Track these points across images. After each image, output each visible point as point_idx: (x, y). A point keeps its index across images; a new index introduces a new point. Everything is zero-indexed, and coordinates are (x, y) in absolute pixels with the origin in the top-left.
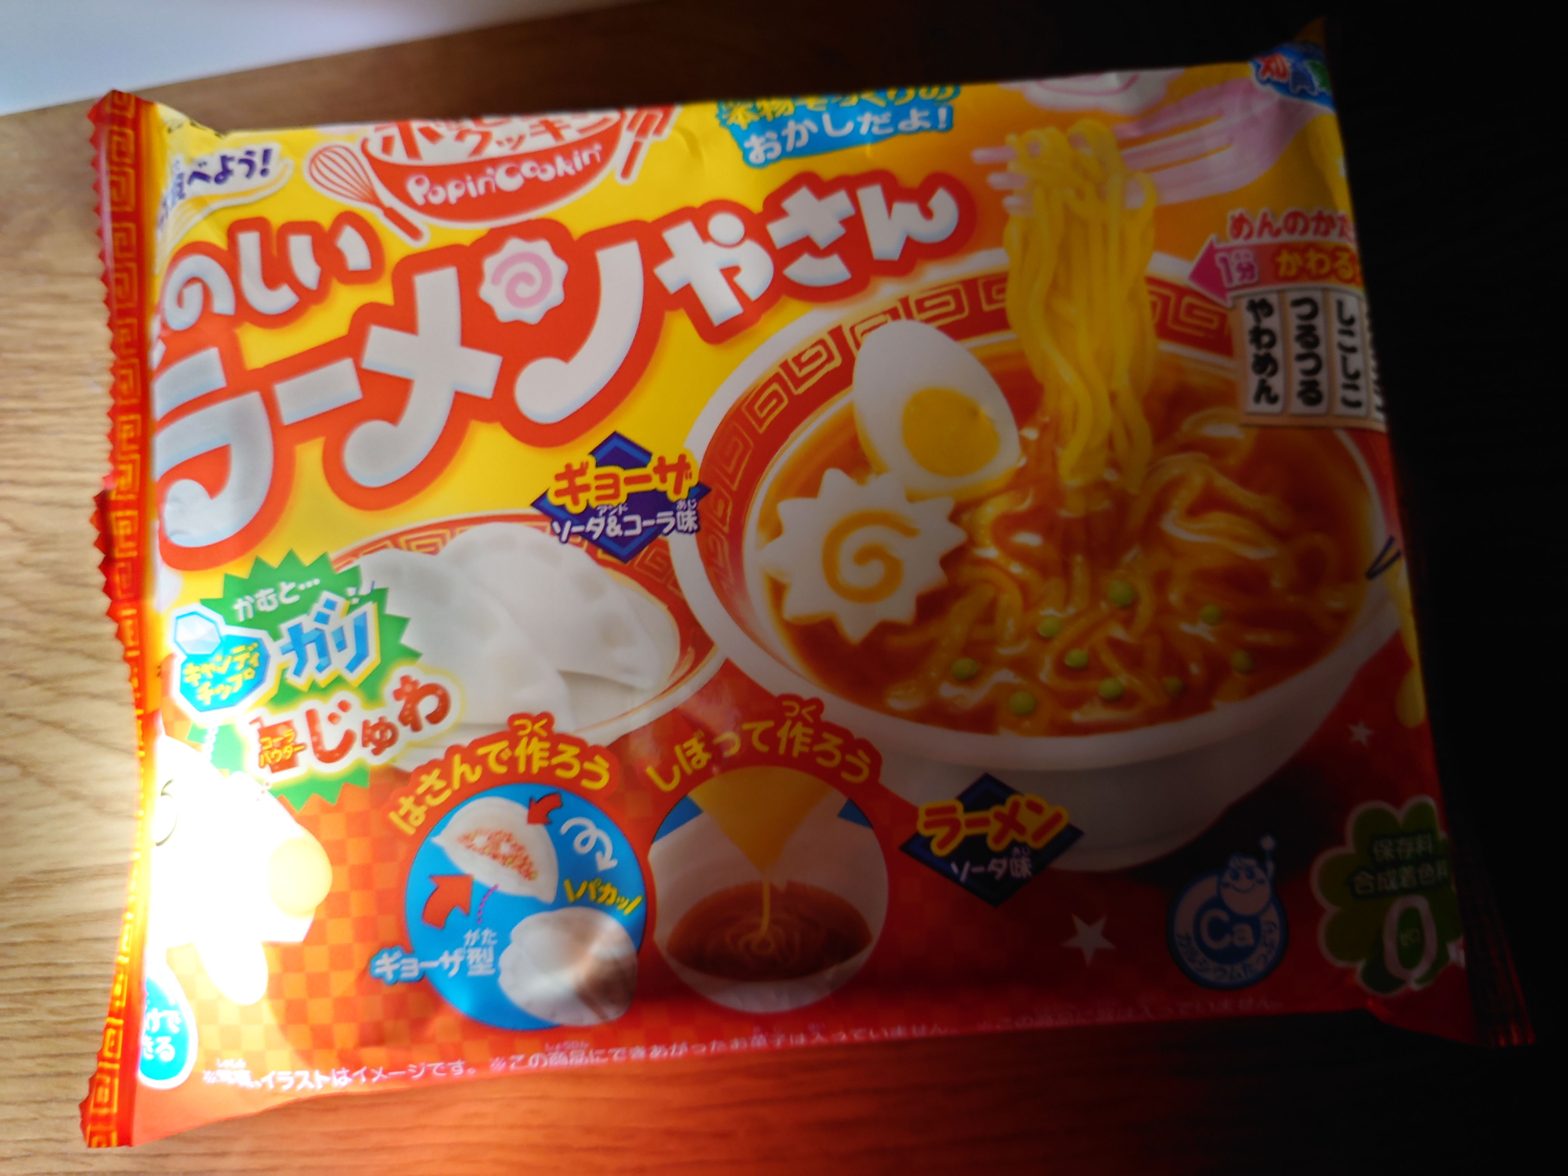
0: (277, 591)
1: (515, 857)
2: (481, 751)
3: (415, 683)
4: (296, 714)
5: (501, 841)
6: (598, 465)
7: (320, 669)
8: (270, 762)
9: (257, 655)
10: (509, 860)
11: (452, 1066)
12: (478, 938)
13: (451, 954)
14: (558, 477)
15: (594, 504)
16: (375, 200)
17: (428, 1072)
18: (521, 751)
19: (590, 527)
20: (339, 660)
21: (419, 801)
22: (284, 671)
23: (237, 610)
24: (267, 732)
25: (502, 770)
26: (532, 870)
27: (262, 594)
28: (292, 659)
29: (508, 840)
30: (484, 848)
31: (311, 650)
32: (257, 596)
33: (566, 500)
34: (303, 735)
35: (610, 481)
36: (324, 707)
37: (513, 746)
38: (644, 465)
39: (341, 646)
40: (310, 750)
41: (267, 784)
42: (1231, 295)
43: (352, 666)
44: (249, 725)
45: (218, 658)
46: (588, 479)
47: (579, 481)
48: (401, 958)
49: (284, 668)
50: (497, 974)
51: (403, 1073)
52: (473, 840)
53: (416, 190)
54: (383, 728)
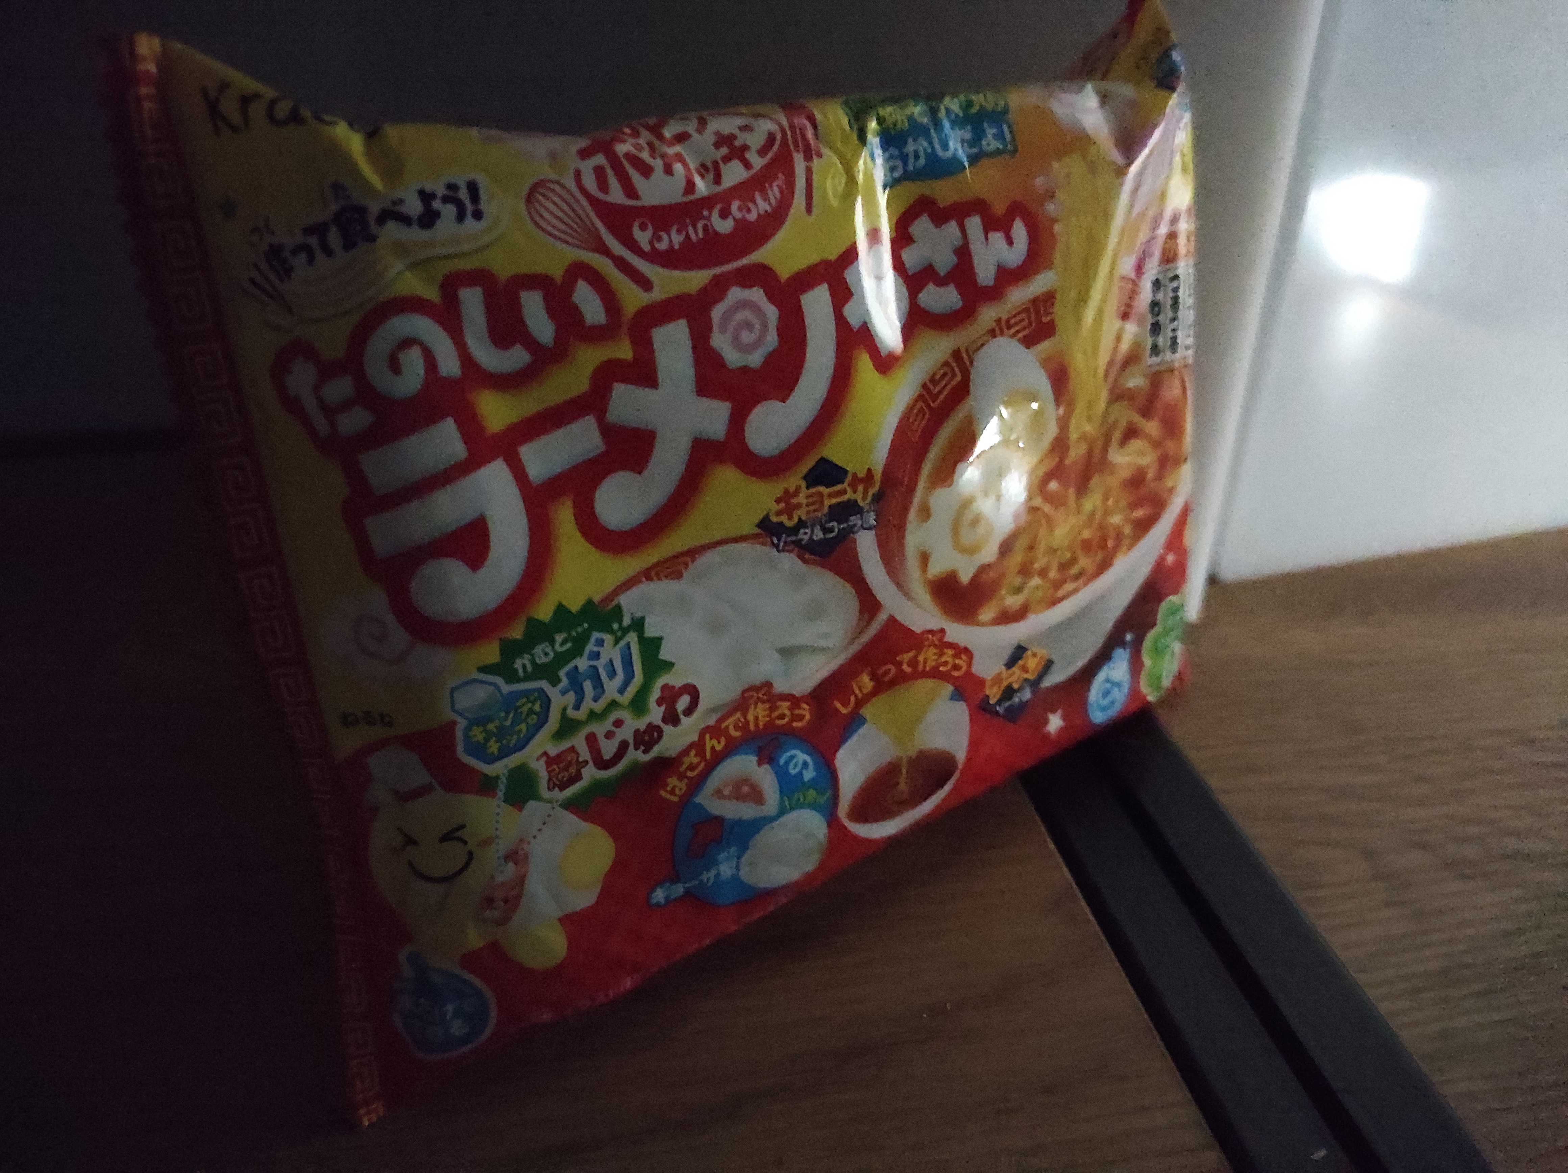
0: (551, 642)
2: (723, 725)
3: (671, 689)
4: (579, 741)
5: (741, 785)
6: (808, 487)
7: (595, 700)
8: (558, 783)
9: (539, 702)
13: (709, 871)
14: (778, 501)
15: (804, 517)
16: (603, 250)
18: (751, 715)
19: (800, 536)
20: (611, 687)
21: (682, 776)
22: (565, 709)
23: (516, 670)
25: (739, 734)
27: (538, 649)
28: (571, 697)
30: (730, 795)
31: (588, 686)
32: (534, 651)
33: (783, 518)
34: (585, 754)
35: (816, 498)
36: (599, 729)
37: (745, 713)
38: (843, 482)
39: (613, 675)
40: (591, 764)
43: (622, 691)
44: (537, 760)
45: (502, 714)
46: (801, 499)
47: (794, 501)
48: (670, 886)
49: (562, 706)
50: (739, 872)
52: (723, 791)
53: (642, 237)
54: (651, 731)
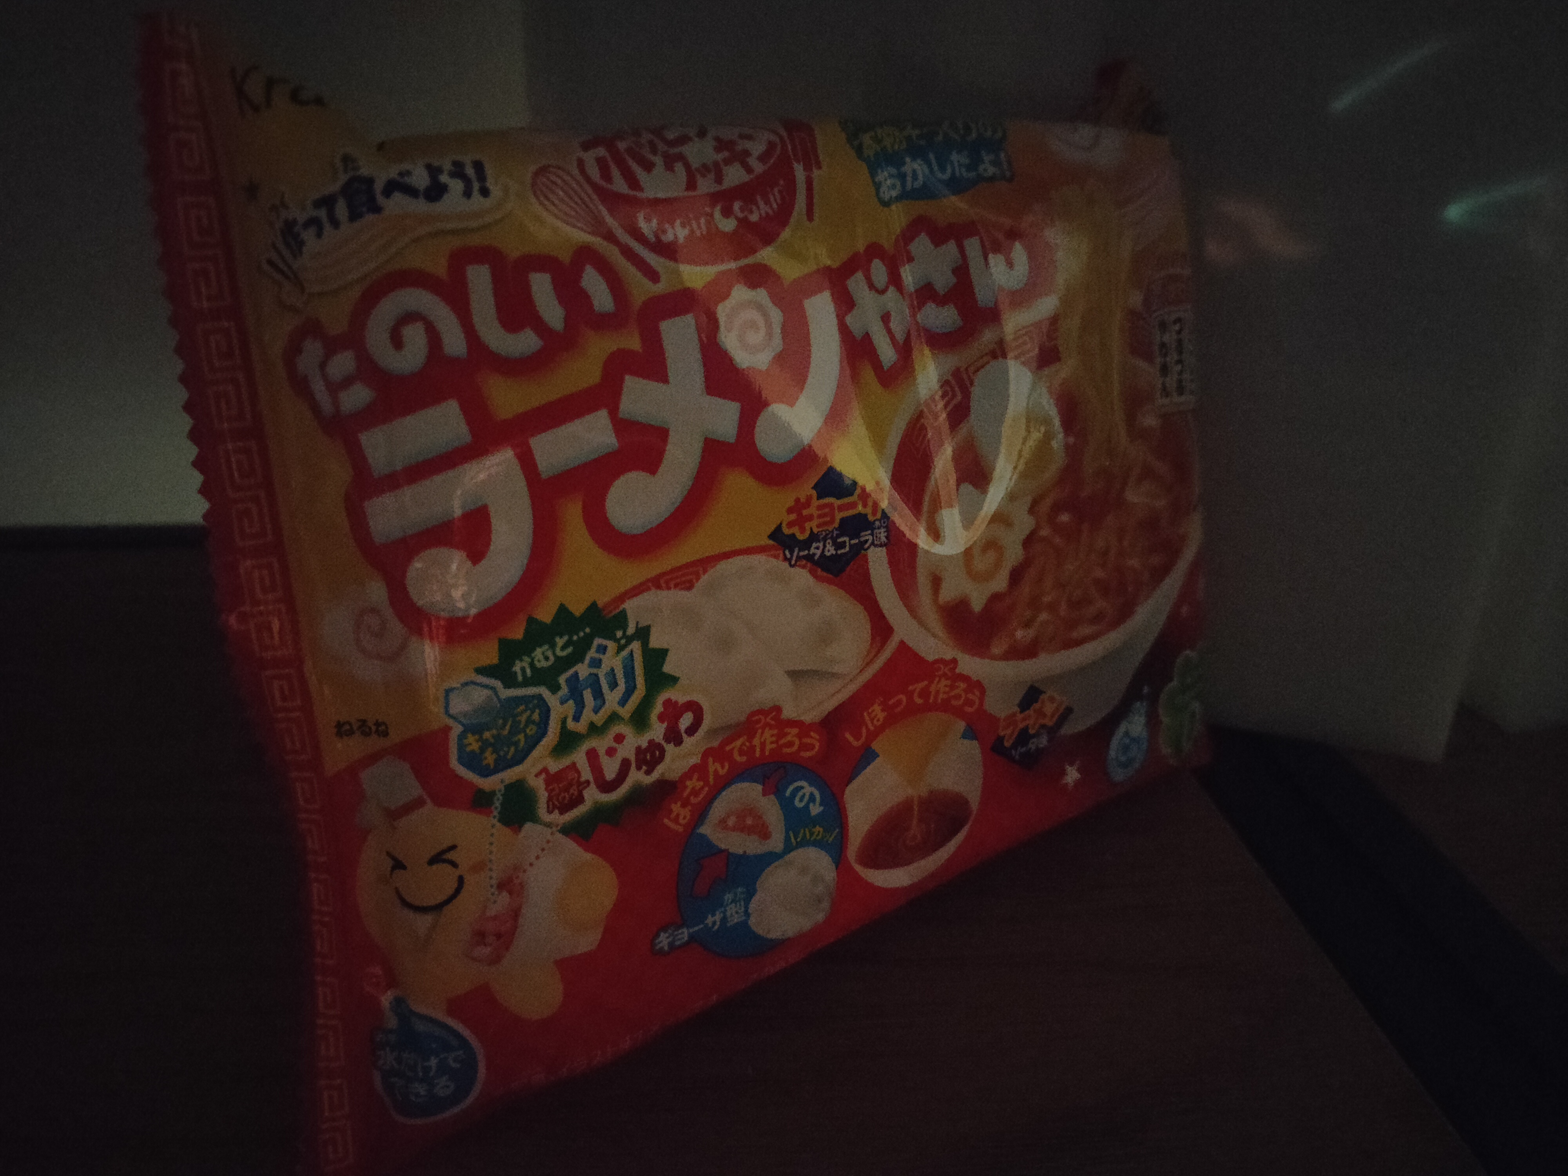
0: (552, 645)
1: (754, 826)
2: (727, 749)
3: (674, 705)
4: (579, 757)
5: (746, 817)
6: (819, 498)
7: (596, 711)
9: (537, 711)
10: (751, 830)
14: (790, 511)
15: (815, 530)
16: (609, 236)
18: (757, 741)
19: (812, 551)
20: (612, 698)
21: (685, 803)
22: (564, 721)
24: (553, 779)
25: (744, 759)
26: (768, 831)
29: (749, 814)
30: (735, 827)
33: (795, 530)
34: (586, 774)
35: (827, 510)
36: (600, 745)
37: (750, 739)
38: (851, 494)
40: (593, 786)
41: (557, 826)
42: (1154, 316)
43: (623, 703)
44: (536, 777)
45: (499, 722)
46: (812, 510)
47: (805, 512)
49: (562, 717)
52: (727, 821)
53: (646, 227)
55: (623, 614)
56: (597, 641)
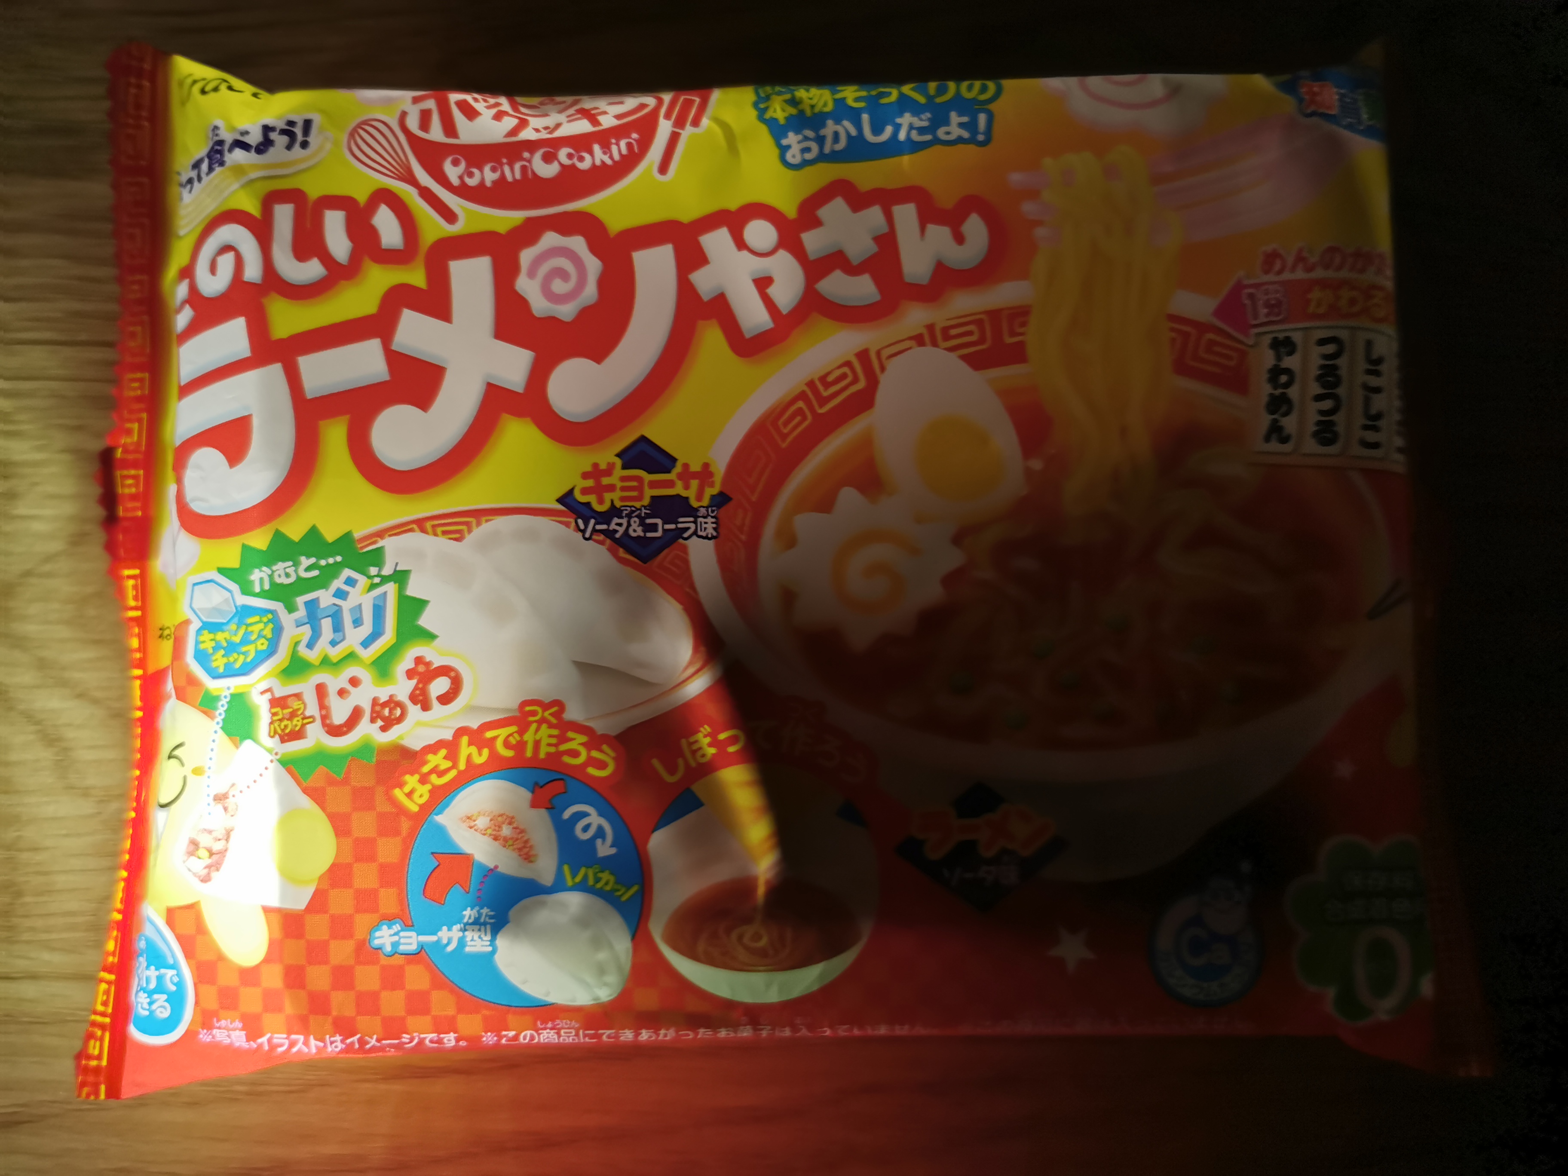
0: (296, 564)
1: (517, 839)
2: (489, 734)
3: (428, 664)
4: (307, 686)
5: (503, 823)
6: (624, 467)
7: (334, 643)
8: (280, 732)
9: (271, 626)
10: (510, 842)
11: (444, 1038)
12: (477, 916)
13: (449, 929)
14: (585, 475)
15: (618, 504)
16: (411, 180)
17: (421, 1042)
18: (529, 737)
19: (613, 526)
20: (354, 636)
21: (424, 780)
22: (297, 644)
23: (253, 582)
24: (277, 702)
25: (509, 753)
26: (532, 853)
27: (280, 566)
28: (306, 632)
29: (510, 823)
31: (326, 624)
32: (274, 568)
33: (592, 499)
35: (634, 484)
36: (334, 682)
37: (522, 732)
38: (668, 470)
39: (358, 622)
41: (276, 754)
42: (1256, 330)
43: (366, 644)
44: (260, 695)
45: (233, 627)
46: (614, 479)
47: (605, 481)
48: (402, 930)
49: (297, 640)
50: (494, 952)
51: (396, 1041)
52: (474, 821)
53: (453, 172)
54: (392, 705)
55: (380, 550)
56: (347, 573)
